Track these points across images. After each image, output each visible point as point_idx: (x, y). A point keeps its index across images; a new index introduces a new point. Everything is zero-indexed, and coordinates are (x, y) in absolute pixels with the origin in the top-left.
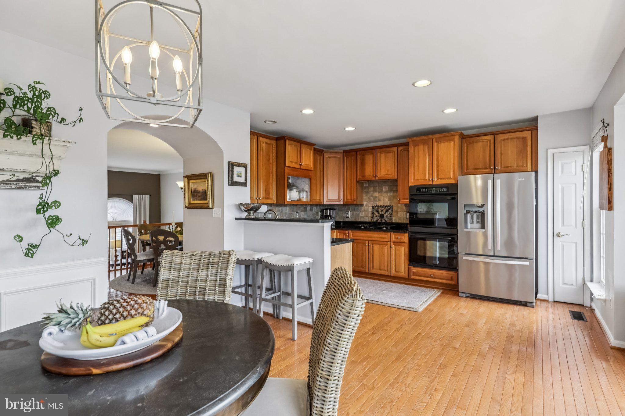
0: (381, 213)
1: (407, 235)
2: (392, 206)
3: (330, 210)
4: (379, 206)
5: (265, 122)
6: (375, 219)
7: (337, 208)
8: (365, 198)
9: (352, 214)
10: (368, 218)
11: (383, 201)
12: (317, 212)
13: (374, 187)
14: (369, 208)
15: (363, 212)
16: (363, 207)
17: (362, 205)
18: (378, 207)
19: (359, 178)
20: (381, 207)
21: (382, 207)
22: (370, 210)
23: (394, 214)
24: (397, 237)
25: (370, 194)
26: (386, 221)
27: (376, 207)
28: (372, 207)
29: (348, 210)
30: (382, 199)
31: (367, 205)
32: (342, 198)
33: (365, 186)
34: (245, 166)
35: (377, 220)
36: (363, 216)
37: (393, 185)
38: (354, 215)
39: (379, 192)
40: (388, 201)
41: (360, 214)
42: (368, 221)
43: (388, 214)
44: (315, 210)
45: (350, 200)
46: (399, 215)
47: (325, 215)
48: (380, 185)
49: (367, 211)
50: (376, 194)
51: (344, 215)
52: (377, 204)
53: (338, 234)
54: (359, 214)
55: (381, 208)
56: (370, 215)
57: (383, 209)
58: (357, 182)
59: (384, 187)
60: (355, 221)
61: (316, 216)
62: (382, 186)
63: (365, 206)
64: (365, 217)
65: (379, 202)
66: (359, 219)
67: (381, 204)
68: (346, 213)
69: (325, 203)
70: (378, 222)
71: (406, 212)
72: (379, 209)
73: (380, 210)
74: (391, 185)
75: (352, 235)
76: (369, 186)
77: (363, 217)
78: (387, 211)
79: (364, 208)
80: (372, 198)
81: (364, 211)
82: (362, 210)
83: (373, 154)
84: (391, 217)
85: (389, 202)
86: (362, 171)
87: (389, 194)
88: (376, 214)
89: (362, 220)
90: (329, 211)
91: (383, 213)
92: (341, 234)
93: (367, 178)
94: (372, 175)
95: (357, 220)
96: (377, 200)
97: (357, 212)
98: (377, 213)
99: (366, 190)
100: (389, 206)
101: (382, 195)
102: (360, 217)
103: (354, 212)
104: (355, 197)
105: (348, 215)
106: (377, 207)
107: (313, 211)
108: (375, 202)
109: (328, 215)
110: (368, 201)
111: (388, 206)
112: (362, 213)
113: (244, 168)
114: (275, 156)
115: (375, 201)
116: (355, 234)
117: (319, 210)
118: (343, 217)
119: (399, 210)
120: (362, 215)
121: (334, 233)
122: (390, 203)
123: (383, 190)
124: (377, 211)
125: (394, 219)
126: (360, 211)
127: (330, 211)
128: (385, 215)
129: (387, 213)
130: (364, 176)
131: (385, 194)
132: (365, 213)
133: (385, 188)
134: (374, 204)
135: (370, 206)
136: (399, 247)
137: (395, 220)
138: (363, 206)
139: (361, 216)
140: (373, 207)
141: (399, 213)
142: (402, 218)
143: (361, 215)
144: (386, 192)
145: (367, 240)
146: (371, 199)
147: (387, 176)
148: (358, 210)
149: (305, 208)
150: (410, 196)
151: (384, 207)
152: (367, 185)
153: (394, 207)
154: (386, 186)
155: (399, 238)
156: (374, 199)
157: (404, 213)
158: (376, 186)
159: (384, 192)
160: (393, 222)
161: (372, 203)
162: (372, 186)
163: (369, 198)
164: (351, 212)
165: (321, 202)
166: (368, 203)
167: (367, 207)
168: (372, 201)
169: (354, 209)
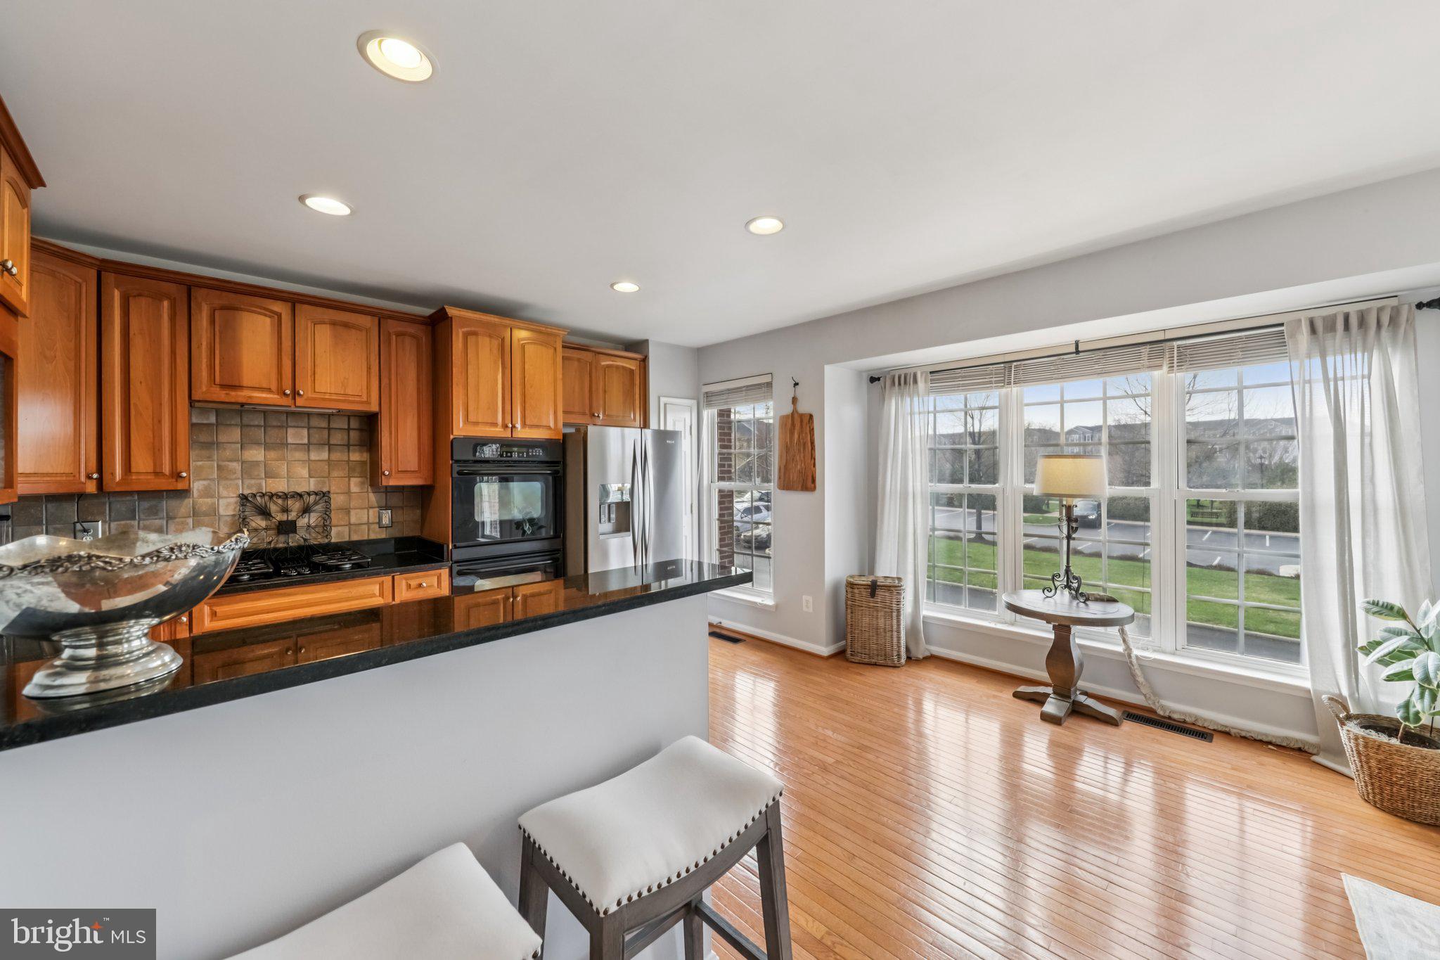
0: (279, 517)
2: (324, 496)
4: (272, 496)
6: (262, 543)
8: (199, 468)
11: (289, 477)
13: (245, 428)
14: (223, 502)
16: (188, 502)
17: (184, 493)
18: (267, 498)
19: (204, 391)
20: (279, 497)
21: (285, 496)
22: (227, 508)
23: (335, 517)
25: (227, 453)
26: (303, 541)
27: (258, 498)
28: (234, 500)
29: (89, 518)
30: (283, 472)
31: (208, 493)
33: (195, 420)
37: (329, 429)
39: (267, 447)
40: (310, 477)
41: (172, 529)
43: (313, 519)
45: (146, 478)
46: (353, 520)
48: (273, 424)
49: (207, 514)
50: (256, 454)
52: (260, 486)
55: (280, 501)
57: (289, 502)
58: (194, 403)
59: (290, 431)
62: (282, 429)
63: (196, 493)
65: (270, 481)
67: (280, 486)
71: (377, 509)
73: (273, 508)
74: (321, 426)
75: (214, 614)
76: (218, 424)
78: (306, 510)
79: (195, 503)
80: (236, 466)
81: (195, 514)
82: (183, 511)
84: (325, 527)
85: (312, 480)
87: (314, 456)
88: (258, 522)
91: (292, 516)
96: (263, 475)
98: (260, 517)
99: (212, 438)
100: (316, 494)
101: (283, 458)
106: (262, 497)
108: (253, 482)
110: (215, 476)
111: (309, 494)
112: (184, 523)
115: (251, 477)
119: (353, 504)
122: (318, 482)
123: (290, 441)
124: (264, 513)
125: (334, 531)
126: (170, 517)
128: (302, 522)
129: (307, 515)
131: (299, 455)
133: (297, 435)
134: (249, 487)
135: (224, 493)
137: (338, 534)
138: (186, 497)
140: (244, 498)
141: (353, 512)
142: (365, 527)
144: (308, 447)
146: (232, 471)
148: (156, 514)
150: (455, 465)
151: (293, 497)
152: (208, 419)
153: (335, 495)
154: (300, 430)
155: (425, 585)
156: (248, 469)
157: (371, 511)
158: (254, 426)
159: (294, 446)
160: (333, 541)
161: (237, 484)
162: (233, 423)
163: (220, 468)
164: (114, 524)
166: (213, 486)
167: (208, 500)
168: (237, 479)
169: (134, 510)
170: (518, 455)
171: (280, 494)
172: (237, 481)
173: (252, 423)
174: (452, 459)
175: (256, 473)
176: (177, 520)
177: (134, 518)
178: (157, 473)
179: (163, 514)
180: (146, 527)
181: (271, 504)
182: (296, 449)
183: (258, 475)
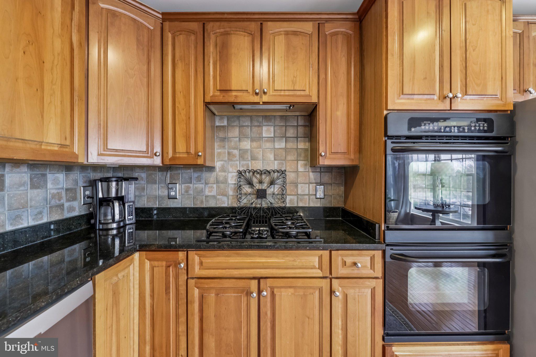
0: (258, 187)
2: (283, 173)
3: (117, 181)
4: (254, 172)
6: (245, 202)
7: (144, 175)
8: (219, 154)
9: (183, 191)
10: (225, 199)
11: (263, 160)
12: (67, 190)
13: (241, 127)
14: (230, 175)
15: (215, 186)
16: (214, 174)
17: (211, 169)
18: (251, 173)
19: (211, 94)
20: (258, 173)
21: (261, 173)
22: (232, 179)
23: (289, 189)
25: (233, 144)
26: (270, 204)
27: (247, 173)
28: (235, 174)
29: (174, 182)
30: (260, 157)
31: (223, 169)
32: (158, 149)
33: (217, 124)
35: (251, 204)
36: (214, 193)
37: (286, 126)
38: (191, 192)
39: (252, 140)
40: (275, 160)
41: (207, 190)
42: (225, 205)
43: (275, 189)
44: (56, 181)
45: (185, 155)
46: (300, 192)
47: (100, 195)
48: (256, 124)
49: (222, 183)
50: (246, 145)
51: (160, 192)
52: (248, 166)
53: (147, 264)
54: (202, 191)
55: (258, 176)
56: (231, 193)
57: (263, 177)
58: (207, 104)
59: (264, 128)
60: (192, 206)
61: (63, 201)
62: (260, 127)
63: (217, 169)
64: (218, 197)
65: (253, 162)
66: (202, 202)
67: (258, 166)
68: (170, 189)
69: (94, 159)
70: (253, 208)
71: (315, 185)
73: (255, 181)
74: (282, 124)
75: (201, 263)
76: (229, 125)
77: (214, 197)
78: (272, 183)
79: (217, 175)
80: (236, 152)
81: (217, 182)
82: (212, 180)
84: (283, 195)
85: (276, 162)
86: (220, 76)
87: (277, 145)
88: (247, 189)
89: (212, 204)
90: (114, 184)
91: (264, 186)
93: (236, 96)
94: (249, 89)
95: (199, 205)
96: (250, 158)
97: (197, 186)
98: (248, 186)
99: (222, 135)
100: (278, 172)
101: (260, 147)
102: (207, 197)
103: (191, 185)
104: (200, 147)
105: (173, 193)
106: (249, 173)
107: (49, 185)
108: (245, 162)
109: (113, 194)
110: (226, 158)
111: (274, 172)
112: (212, 187)
115: (244, 159)
116: (206, 261)
117: (81, 183)
118: (161, 198)
119: (300, 180)
120: (211, 191)
122: (279, 164)
123: (264, 135)
124: (250, 183)
125: (288, 198)
126: (206, 184)
127: (117, 185)
128: (270, 191)
129: (273, 186)
131: (269, 145)
132: (218, 187)
133: (268, 131)
134: (243, 166)
135: (231, 170)
137: (291, 200)
138: (213, 171)
139: (210, 194)
140: (240, 173)
141: (299, 186)
142: (307, 197)
143: (207, 193)
144: (272, 140)
145: (254, 278)
146: (234, 156)
147: (292, 93)
148: (200, 181)
150: (389, 142)
151: (265, 173)
152: (223, 123)
153: (289, 173)
154: (269, 127)
155: (359, 265)
156: (243, 153)
157: (311, 185)
158: (245, 126)
159: (266, 139)
160: (288, 205)
161: (237, 164)
162: (235, 124)
163: (229, 153)
164: (183, 186)
165: (77, 156)
166: (225, 165)
167: (223, 174)
168: (237, 160)
169: (191, 178)
170: (458, 130)
171: (258, 171)
172: (236, 162)
173: (244, 124)
174: (386, 135)
175: (246, 157)
176: (209, 185)
177: (191, 183)
178: (188, 153)
179: (203, 181)
180: (196, 188)
181: (254, 177)
182: (267, 141)
183: (247, 158)
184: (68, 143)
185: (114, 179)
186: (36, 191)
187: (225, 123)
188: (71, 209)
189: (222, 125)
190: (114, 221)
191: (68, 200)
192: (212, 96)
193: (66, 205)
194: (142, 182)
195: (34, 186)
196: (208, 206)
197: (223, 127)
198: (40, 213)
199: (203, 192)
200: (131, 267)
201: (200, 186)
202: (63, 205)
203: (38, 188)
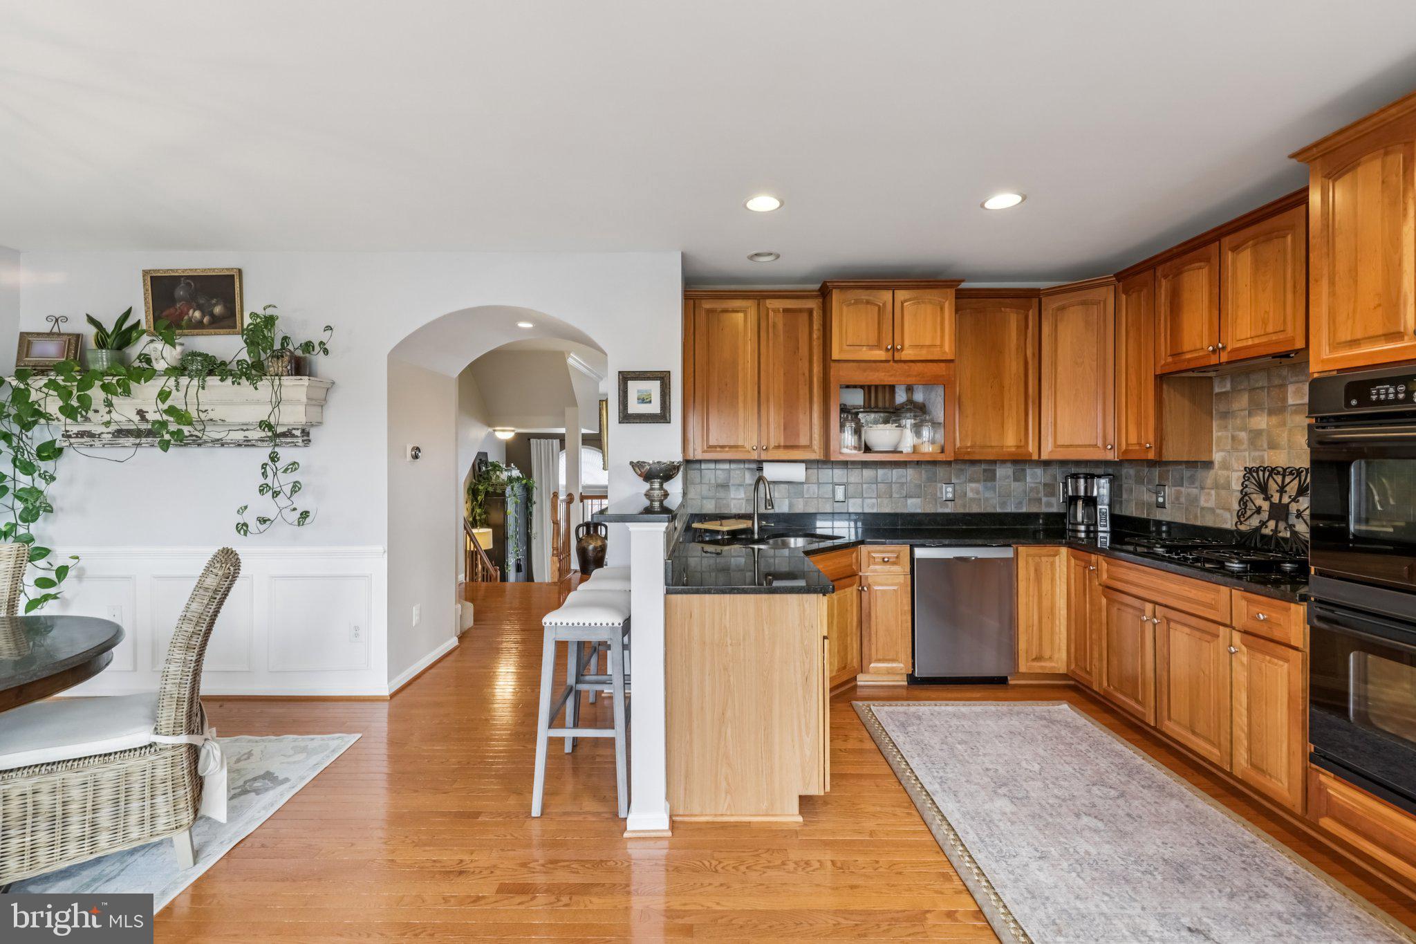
0: (1276, 499)
1: (1299, 611)
3: (1085, 478)
4: (1273, 471)
5: (751, 257)
6: (1255, 522)
8: (1219, 438)
9: (1173, 497)
10: (1227, 515)
11: (1290, 447)
12: (1044, 485)
13: (1252, 390)
14: (1234, 475)
15: (1213, 492)
16: (1212, 473)
17: (1209, 464)
18: (1267, 474)
19: (1162, 363)
20: (1278, 473)
21: (1284, 472)
22: (1236, 482)
24: (1254, 609)
25: (1238, 421)
26: (1294, 533)
27: (1261, 474)
28: (1242, 474)
29: (1163, 483)
30: (1283, 442)
31: (1226, 466)
32: (1110, 441)
33: (1217, 390)
34: (663, 378)
35: (1258, 529)
36: (1211, 504)
38: (1183, 500)
39: (1271, 412)
41: (1203, 499)
43: (1306, 505)
44: (1034, 476)
47: (1070, 493)
48: (1277, 382)
49: (1224, 488)
50: (1261, 422)
51: (1148, 497)
52: (1263, 461)
53: (1073, 561)
54: (1196, 498)
55: (1279, 478)
56: (1236, 507)
57: (1288, 480)
58: (1157, 378)
59: (1291, 389)
60: (1184, 522)
61: (1041, 494)
62: (1283, 386)
63: (1216, 465)
64: (1218, 511)
65: (1272, 452)
66: (1196, 517)
67: (1280, 459)
68: (1157, 493)
69: (1046, 456)
70: (1263, 536)
72: (1271, 482)
73: (1273, 487)
75: (1108, 571)
76: (1234, 390)
77: (1212, 510)
78: (1301, 492)
79: (1216, 474)
80: (1243, 435)
81: (1217, 486)
82: (1209, 482)
83: (1208, 260)
86: (1171, 334)
88: (1259, 500)
89: (1209, 521)
90: (1082, 481)
91: (1286, 500)
92: (1078, 562)
93: (1189, 360)
94: (1205, 344)
95: (1192, 522)
96: (1265, 446)
97: (1190, 490)
98: (1260, 496)
99: (1222, 408)
101: (1284, 424)
102: (1203, 509)
103: (1183, 489)
104: (1150, 437)
105: (1161, 500)
106: (1264, 471)
107: (1028, 479)
108: (1257, 454)
109: (1082, 493)
110: (1229, 447)
112: (1209, 494)
113: (658, 383)
114: (818, 338)
115: (1256, 449)
116: (1113, 570)
118: (1148, 505)
120: (1208, 500)
121: (1055, 555)
123: (1290, 401)
124: (1263, 489)
126: (1202, 488)
127: (1086, 482)
128: (1294, 508)
130: (1176, 355)
131: (1299, 419)
132: (1218, 495)
133: (1297, 392)
135: (1235, 466)
136: (1268, 658)
138: (1212, 469)
139: (1206, 505)
140: (1249, 471)
143: (1203, 503)
144: (1303, 409)
145: (1151, 601)
146: (1241, 442)
147: (1264, 339)
148: (1193, 483)
149: (985, 471)
151: (1291, 473)
152: (1225, 387)
154: (1300, 385)
156: (1256, 435)
158: (1258, 388)
159: (1295, 407)
161: (1245, 456)
162: (1243, 387)
163: (1233, 438)
164: (1173, 489)
165: (1031, 455)
166: (1228, 459)
167: (1225, 473)
168: (1245, 450)
169: (1182, 478)
171: (1280, 469)
172: (1244, 453)
173: (1257, 386)
175: (1260, 444)
176: (1206, 490)
177: (1182, 486)
178: (1139, 444)
179: (1197, 484)
180: (1188, 494)
181: (1271, 479)
182: (1296, 412)
183: (1262, 446)
184: (1022, 443)
185: (1082, 476)
186: (1017, 484)
187: (1228, 387)
188: (1049, 504)
189: (1224, 390)
190: (1082, 523)
191: (1046, 495)
192: (1164, 365)
193: (1044, 499)
194: (1130, 482)
195: (1016, 480)
196: (1204, 524)
197: (1225, 393)
198: (1021, 503)
199: (1197, 500)
200: (1057, 557)
201: (1195, 491)
202: (1041, 499)
203: (1019, 481)
